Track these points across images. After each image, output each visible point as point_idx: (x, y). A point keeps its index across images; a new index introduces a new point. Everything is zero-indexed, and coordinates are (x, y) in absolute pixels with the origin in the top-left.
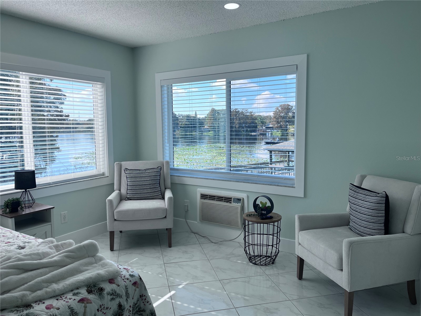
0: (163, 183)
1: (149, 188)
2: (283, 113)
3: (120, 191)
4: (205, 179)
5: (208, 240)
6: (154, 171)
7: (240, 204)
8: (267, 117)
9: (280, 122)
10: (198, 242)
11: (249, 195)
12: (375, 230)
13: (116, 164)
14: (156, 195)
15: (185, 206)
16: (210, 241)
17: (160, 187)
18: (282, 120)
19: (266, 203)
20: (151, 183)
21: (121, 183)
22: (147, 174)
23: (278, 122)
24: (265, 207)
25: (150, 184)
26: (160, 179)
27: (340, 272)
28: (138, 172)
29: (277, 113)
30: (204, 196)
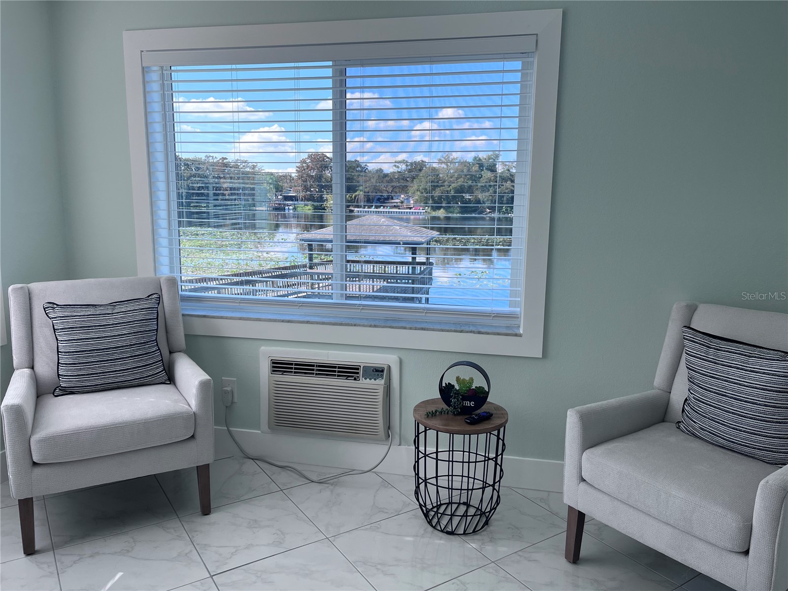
0: (165, 338)
1: (129, 357)
2: (314, 169)
3: (32, 368)
4: (283, 321)
5: (298, 477)
6: (141, 307)
7: (381, 382)
8: (285, 176)
9: (310, 187)
10: (274, 487)
11: (402, 358)
12: (780, 438)
13: (14, 289)
14: (151, 373)
15: (226, 392)
16: (304, 479)
17: (159, 349)
18: (313, 184)
19: (472, 380)
20: (134, 342)
21: (35, 346)
22: (119, 318)
23: (306, 189)
24: (470, 390)
25: (131, 345)
26: (157, 330)
27: (741, 559)
28: (91, 311)
29: (304, 170)
30: (279, 366)
